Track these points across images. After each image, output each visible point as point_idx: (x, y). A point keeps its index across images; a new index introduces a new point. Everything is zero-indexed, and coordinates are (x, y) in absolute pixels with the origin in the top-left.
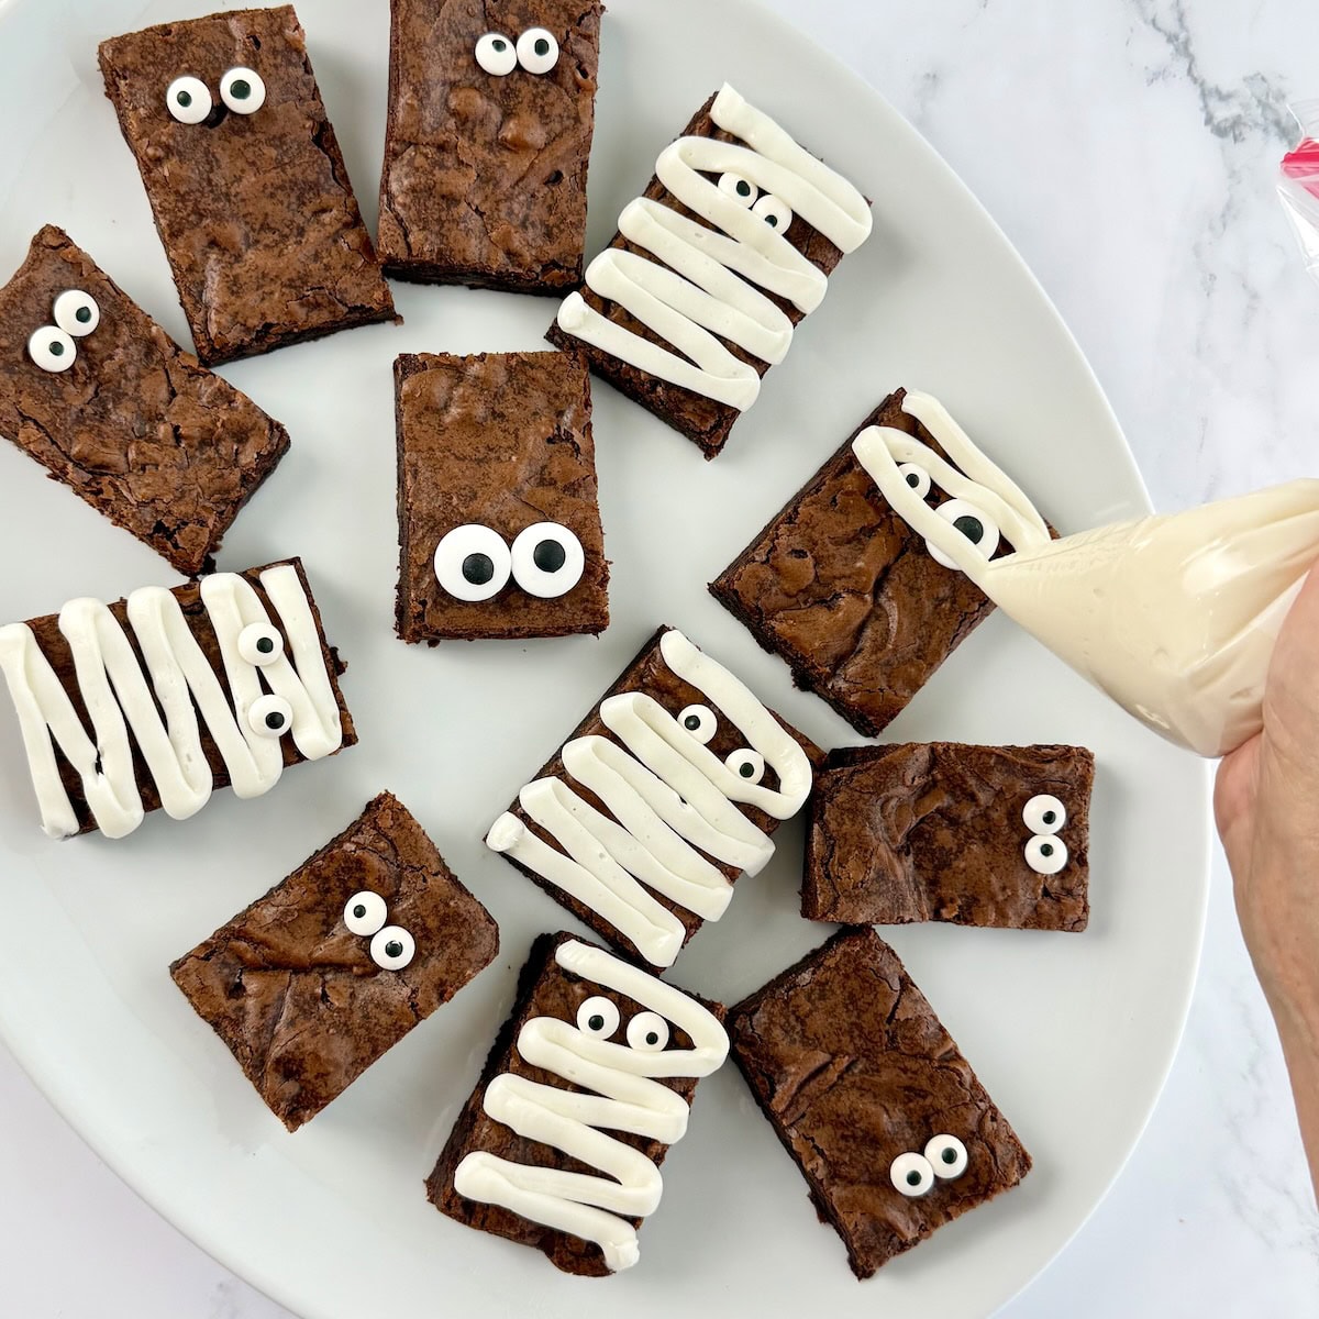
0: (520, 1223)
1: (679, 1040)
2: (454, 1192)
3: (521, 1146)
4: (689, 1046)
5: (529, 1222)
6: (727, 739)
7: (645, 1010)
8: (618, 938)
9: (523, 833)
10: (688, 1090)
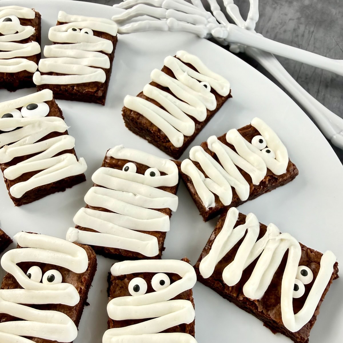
1: (174, 277)
4: (179, 278)
7: (154, 274)
8: (134, 255)
9: (78, 232)
10: (189, 297)
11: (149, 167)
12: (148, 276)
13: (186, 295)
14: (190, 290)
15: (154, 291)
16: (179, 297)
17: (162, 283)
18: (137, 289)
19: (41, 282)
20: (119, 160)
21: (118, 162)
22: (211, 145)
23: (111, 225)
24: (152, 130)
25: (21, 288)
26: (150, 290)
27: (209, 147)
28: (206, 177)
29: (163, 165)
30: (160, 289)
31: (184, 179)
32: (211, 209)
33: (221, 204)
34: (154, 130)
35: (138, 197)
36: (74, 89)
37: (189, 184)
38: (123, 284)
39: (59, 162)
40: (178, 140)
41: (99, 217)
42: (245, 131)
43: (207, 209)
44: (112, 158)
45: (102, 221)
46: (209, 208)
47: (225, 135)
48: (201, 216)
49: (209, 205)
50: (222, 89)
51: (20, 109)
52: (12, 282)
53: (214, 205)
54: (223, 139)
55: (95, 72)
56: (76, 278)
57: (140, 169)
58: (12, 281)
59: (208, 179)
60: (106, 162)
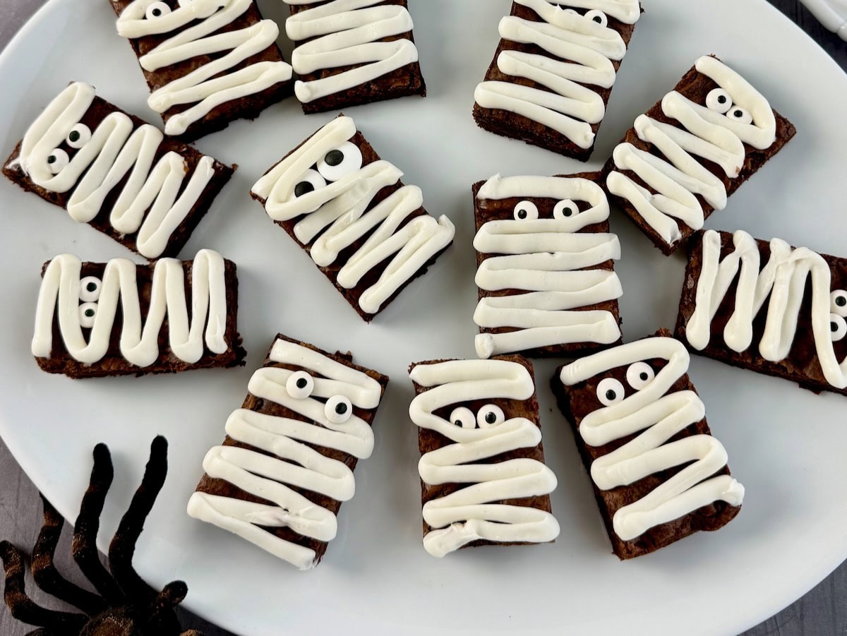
0: (671, 526)
1: (658, 364)
2: (626, 543)
3: (635, 490)
4: (664, 362)
5: (675, 522)
6: (546, 207)
7: (627, 366)
8: (585, 347)
9: (492, 338)
10: (687, 385)
11: (557, 201)
12: (619, 373)
13: (682, 384)
14: (685, 375)
15: (635, 391)
16: (674, 389)
17: (644, 376)
18: (611, 395)
19: (477, 426)
20: (501, 201)
21: (502, 204)
22: (643, 131)
23: (535, 312)
24: (537, 132)
25: (452, 442)
26: (630, 391)
27: (641, 136)
28: (654, 192)
29: (577, 190)
30: (644, 386)
31: (619, 204)
32: (676, 243)
33: (689, 230)
34: (539, 130)
35: (558, 255)
36: (371, 89)
37: (627, 210)
38: (586, 393)
39: (413, 235)
40: (586, 138)
41: (512, 306)
42: (689, 86)
43: (671, 245)
44: (489, 201)
45: (520, 309)
46: (674, 243)
47: (659, 104)
48: (657, 249)
49: (673, 238)
50: (628, 13)
51: (315, 167)
52: (433, 439)
53: (679, 236)
54: (657, 113)
55: (397, 49)
56: (522, 407)
57: (542, 207)
58: (433, 437)
59: (657, 196)
60: (483, 209)
